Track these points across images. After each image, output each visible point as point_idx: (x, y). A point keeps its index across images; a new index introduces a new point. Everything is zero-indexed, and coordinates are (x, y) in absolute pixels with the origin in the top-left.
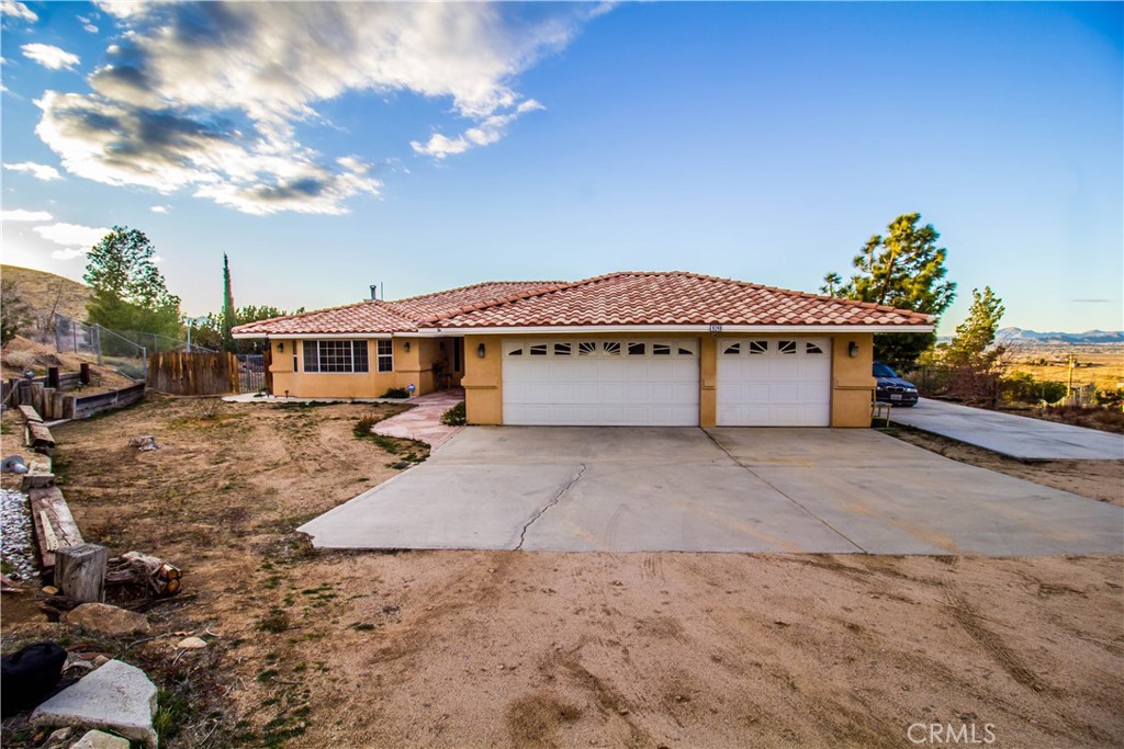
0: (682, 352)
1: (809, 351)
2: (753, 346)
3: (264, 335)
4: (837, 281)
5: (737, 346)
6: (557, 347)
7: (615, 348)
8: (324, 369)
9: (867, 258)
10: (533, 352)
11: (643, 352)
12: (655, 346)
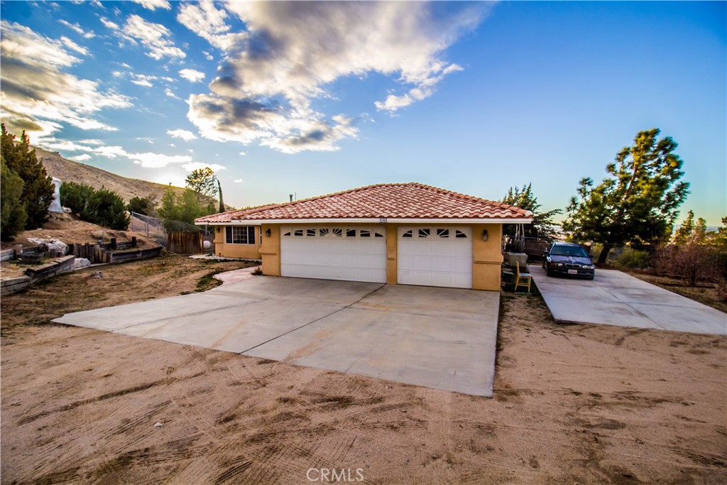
0: (377, 235)
1: (457, 236)
2: (421, 232)
3: (206, 223)
4: (589, 184)
5: (411, 232)
6: (309, 231)
7: (339, 232)
8: (235, 242)
9: (618, 167)
10: (296, 234)
11: (354, 235)
12: (362, 231)
